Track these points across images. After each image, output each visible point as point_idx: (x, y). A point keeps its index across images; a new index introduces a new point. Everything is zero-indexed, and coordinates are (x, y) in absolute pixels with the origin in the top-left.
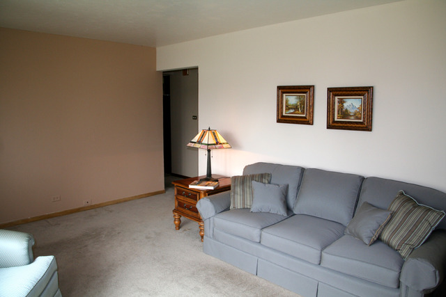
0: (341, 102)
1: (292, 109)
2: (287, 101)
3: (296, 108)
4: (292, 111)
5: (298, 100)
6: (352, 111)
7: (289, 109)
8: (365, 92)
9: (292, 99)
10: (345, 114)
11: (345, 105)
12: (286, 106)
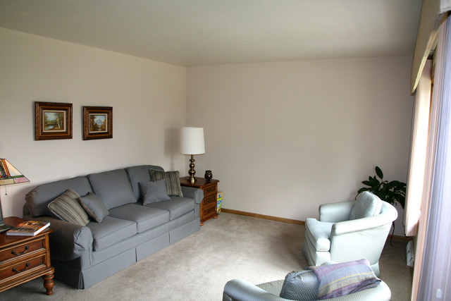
0: (93, 118)
1: (51, 125)
2: (46, 118)
3: (55, 124)
4: (51, 127)
5: (56, 117)
6: (99, 125)
7: (48, 125)
8: (107, 111)
9: (51, 116)
10: (95, 128)
11: (95, 120)
12: (45, 123)
